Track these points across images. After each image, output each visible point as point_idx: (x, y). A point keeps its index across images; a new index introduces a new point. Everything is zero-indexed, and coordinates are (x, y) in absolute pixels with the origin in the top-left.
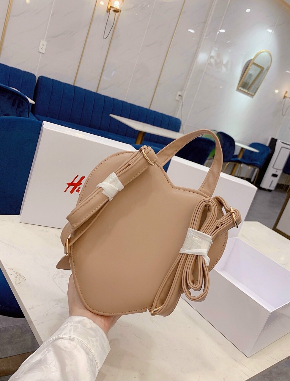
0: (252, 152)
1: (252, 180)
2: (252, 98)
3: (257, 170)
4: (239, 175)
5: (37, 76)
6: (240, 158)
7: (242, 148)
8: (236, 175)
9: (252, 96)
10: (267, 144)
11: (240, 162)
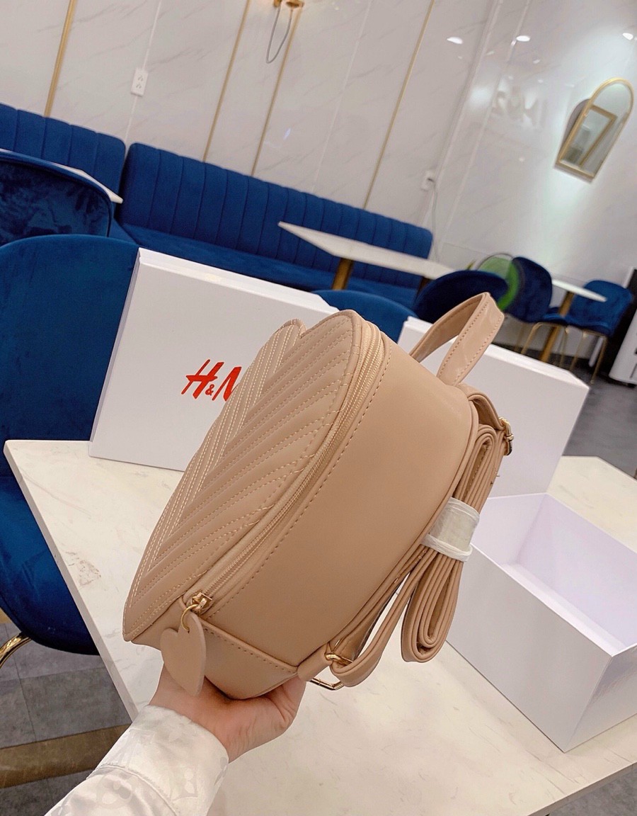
0: (591, 301)
1: (591, 363)
2: (590, 182)
3: (602, 340)
4: (561, 352)
5: (128, 143)
6: (563, 315)
7: (569, 293)
9: (589, 178)
10: (625, 285)
11: (564, 323)
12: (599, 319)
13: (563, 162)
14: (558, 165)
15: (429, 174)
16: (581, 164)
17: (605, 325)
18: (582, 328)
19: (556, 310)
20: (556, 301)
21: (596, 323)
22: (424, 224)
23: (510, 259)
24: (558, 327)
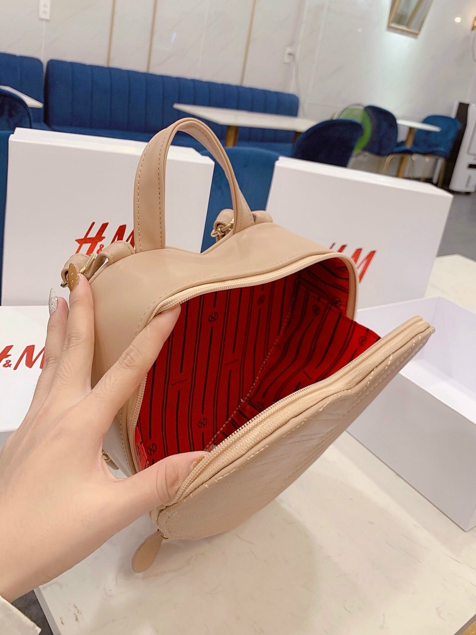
0: (428, 133)
1: (435, 181)
2: (416, 38)
3: (441, 162)
4: (411, 175)
5: (45, 60)
6: (409, 146)
7: (411, 129)
8: (406, 175)
9: (415, 35)
10: (453, 115)
11: (410, 152)
12: (437, 146)
13: (393, 25)
14: (389, 28)
15: (289, 50)
16: (408, 25)
17: (442, 149)
18: (425, 154)
19: (403, 143)
20: (402, 136)
21: (435, 149)
22: (291, 90)
23: (361, 108)
24: (405, 156)
